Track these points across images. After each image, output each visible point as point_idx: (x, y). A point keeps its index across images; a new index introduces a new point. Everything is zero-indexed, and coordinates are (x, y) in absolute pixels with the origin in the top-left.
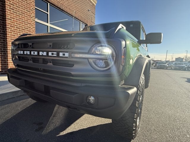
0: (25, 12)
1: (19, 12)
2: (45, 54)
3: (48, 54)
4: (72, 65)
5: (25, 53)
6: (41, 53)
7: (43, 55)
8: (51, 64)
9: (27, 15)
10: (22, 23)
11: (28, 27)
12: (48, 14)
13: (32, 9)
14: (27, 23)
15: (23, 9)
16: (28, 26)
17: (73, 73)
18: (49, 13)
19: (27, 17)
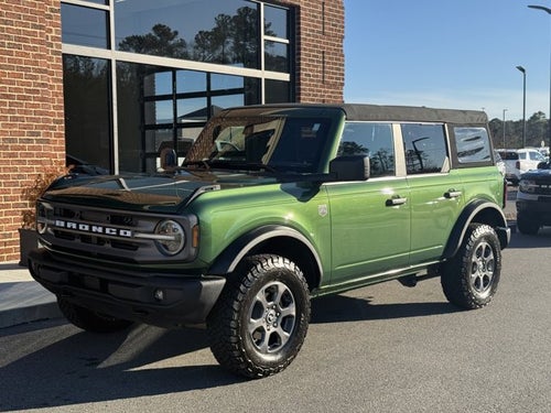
0: (28, 33)
1: (9, 38)
2: (100, 230)
3: (104, 230)
4: (136, 248)
5: (69, 225)
6: (94, 229)
7: (97, 232)
8: (110, 246)
9: (34, 41)
10: (20, 76)
11: (40, 85)
12: (108, 12)
13: (52, 10)
14: (36, 71)
15: (22, 24)
16: (39, 81)
17: (137, 259)
18: (111, 8)
19: (34, 49)
